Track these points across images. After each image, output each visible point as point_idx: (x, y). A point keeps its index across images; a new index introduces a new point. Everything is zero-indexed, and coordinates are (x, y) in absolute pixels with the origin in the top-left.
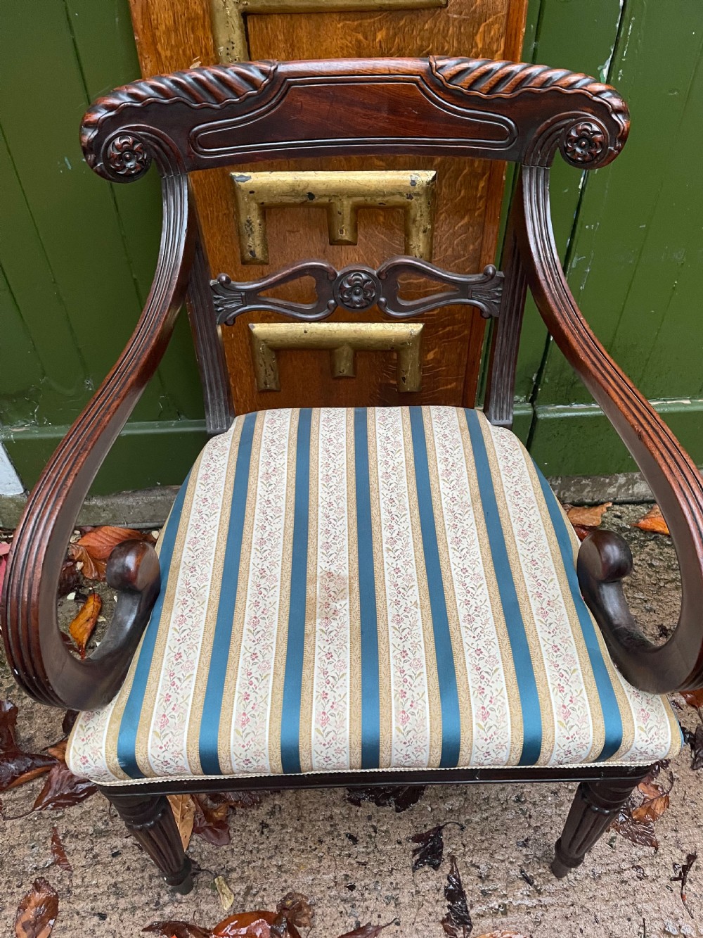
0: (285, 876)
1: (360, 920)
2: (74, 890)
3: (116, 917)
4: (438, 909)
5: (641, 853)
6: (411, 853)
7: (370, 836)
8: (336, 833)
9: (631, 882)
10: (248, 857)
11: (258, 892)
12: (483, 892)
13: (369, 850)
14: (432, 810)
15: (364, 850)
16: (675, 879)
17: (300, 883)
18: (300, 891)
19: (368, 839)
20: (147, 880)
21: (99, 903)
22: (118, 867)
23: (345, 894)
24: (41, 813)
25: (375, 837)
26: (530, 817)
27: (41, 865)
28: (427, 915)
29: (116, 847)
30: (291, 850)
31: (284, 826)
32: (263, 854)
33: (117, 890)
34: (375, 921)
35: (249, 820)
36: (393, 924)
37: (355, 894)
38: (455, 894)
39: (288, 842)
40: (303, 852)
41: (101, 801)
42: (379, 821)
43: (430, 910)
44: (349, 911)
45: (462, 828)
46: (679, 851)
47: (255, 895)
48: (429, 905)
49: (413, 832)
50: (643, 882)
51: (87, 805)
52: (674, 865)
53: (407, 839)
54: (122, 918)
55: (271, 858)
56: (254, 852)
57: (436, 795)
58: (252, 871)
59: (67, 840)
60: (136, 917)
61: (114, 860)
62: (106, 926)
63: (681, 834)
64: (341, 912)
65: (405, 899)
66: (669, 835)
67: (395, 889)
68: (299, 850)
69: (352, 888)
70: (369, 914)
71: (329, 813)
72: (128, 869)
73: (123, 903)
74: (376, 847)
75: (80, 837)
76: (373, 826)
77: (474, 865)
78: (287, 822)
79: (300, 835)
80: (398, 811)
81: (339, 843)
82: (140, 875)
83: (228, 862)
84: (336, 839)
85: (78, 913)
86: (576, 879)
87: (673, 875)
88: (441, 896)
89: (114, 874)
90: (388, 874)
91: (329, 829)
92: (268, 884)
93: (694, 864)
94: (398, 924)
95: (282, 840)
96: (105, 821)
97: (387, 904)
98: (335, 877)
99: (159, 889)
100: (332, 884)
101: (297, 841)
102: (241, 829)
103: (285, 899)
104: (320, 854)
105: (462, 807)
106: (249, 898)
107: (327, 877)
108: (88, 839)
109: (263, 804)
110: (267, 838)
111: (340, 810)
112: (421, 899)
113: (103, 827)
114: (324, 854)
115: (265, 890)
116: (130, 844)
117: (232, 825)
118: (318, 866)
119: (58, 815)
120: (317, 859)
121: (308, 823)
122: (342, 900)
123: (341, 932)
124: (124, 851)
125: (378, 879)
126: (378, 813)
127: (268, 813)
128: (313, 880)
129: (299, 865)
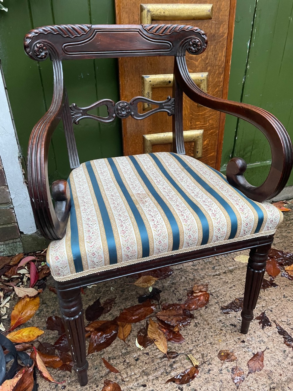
0: (215, 346)
1: (253, 352)
2: (125, 380)
3: (150, 384)
4: (280, 339)
6: (258, 324)
8: (226, 326)
10: (195, 344)
12: (292, 329)
14: (257, 308)
15: (240, 328)
17: (223, 347)
18: (224, 349)
19: (239, 324)
20: (157, 365)
21: (140, 381)
22: (141, 364)
23: (242, 345)
24: (93, 355)
25: (241, 322)
26: (292, 301)
27: (103, 375)
28: (277, 342)
29: (136, 357)
30: (211, 336)
31: (204, 329)
32: (201, 341)
33: (145, 373)
34: (260, 351)
35: (188, 331)
36: (267, 350)
37: (246, 344)
38: (282, 332)
39: (209, 334)
40: (217, 335)
41: (119, 342)
42: (239, 317)
43: (278, 340)
44: (247, 350)
45: (271, 311)
47: (207, 356)
48: (276, 339)
49: (255, 317)
51: (113, 345)
54: (154, 383)
55: (205, 341)
56: (197, 341)
58: (200, 348)
59: (111, 361)
60: (160, 381)
61: (137, 362)
62: (148, 388)
64: (245, 352)
65: (266, 340)
67: (260, 338)
68: (215, 335)
69: (243, 342)
70: (256, 349)
71: (219, 320)
72: (146, 363)
73: (151, 377)
75: (116, 358)
76: (239, 319)
77: (283, 321)
78: (204, 327)
79: (212, 330)
81: (229, 328)
82: (153, 364)
83: (188, 348)
84: (227, 327)
85: (132, 388)
88: (278, 334)
89: (140, 367)
90: (254, 333)
91: (222, 325)
92: (210, 351)
94: (268, 349)
95: (206, 334)
96: (125, 349)
97: (260, 344)
98: (235, 340)
99: (164, 367)
100: (235, 343)
101: (212, 333)
102: (187, 335)
103: (220, 353)
104: (224, 334)
105: (266, 304)
106: (205, 358)
107: (232, 341)
108: (121, 358)
109: (191, 323)
110: (199, 335)
111: (222, 318)
112: (271, 338)
113: (125, 351)
114: (225, 334)
115: (209, 353)
116: (141, 354)
117: (182, 334)
118: (226, 338)
119: (102, 353)
120: (224, 336)
121: (213, 325)
122: (242, 347)
123: (249, 358)
124: (140, 357)
125: (251, 336)
126: (237, 314)
127: (194, 326)
128: (227, 344)
129: (218, 340)
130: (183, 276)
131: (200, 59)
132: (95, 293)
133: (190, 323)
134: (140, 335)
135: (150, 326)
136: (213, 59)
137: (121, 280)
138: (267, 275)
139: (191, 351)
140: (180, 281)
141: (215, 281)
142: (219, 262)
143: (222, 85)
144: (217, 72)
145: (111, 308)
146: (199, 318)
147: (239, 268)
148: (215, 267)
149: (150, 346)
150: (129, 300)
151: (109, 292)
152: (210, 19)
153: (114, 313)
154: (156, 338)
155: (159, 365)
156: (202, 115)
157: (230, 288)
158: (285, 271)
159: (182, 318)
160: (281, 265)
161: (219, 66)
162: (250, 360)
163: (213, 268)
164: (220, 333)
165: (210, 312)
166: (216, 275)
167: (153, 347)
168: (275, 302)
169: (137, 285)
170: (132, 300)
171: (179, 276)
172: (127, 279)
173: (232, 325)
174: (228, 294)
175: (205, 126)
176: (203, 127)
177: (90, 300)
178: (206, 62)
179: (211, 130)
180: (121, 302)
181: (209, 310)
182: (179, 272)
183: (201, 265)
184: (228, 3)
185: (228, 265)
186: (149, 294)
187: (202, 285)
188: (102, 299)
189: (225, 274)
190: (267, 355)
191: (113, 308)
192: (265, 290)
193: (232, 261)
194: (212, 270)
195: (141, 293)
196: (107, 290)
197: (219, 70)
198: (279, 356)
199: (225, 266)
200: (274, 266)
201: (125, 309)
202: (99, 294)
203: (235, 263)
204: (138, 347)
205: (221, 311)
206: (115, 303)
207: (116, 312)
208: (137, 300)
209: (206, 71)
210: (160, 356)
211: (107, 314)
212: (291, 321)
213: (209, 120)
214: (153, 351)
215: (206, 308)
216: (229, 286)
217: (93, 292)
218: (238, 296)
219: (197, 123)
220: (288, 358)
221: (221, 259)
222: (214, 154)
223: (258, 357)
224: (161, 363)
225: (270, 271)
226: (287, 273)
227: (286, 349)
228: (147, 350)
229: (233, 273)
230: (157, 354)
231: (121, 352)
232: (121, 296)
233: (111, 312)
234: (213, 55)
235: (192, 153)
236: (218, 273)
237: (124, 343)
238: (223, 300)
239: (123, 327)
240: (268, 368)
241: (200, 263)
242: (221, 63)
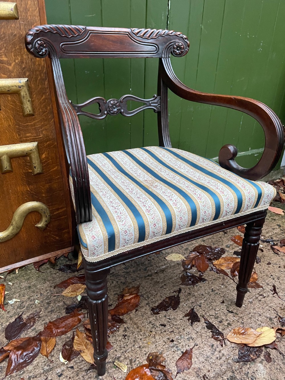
0: (144, 349)
1: (182, 350)
4: (208, 334)
5: (259, 291)
6: (187, 321)
7: (169, 322)
8: (155, 326)
9: (262, 300)
10: (123, 350)
11: (135, 360)
12: (219, 322)
13: (172, 326)
14: (186, 305)
15: (169, 327)
16: (274, 294)
17: (152, 349)
18: (153, 352)
19: (169, 323)
23: (172, 344)
24: (11, 376)
25: (171, 321)
26: (220, 294)
28: (206, 338)
29: (59, 373)
30: (141, 339)
31: (133, 333)
32: (130, 346)
34: (188, 348)
35: (117, 337)
36: (195, 346)
37: (175, 343)
38: (210, 326)
39: (138, 337)
40: (146, 338)
41: (42, 358)
42: (169, 316)
43: (206, 335)
44: (176, 350)
45: (200, 306)
46: (269, 286)
47: (135, 361)
48: (204, 334)
49: (184, 314)
50: (265, 298)
51: (35, 362)
52: (271, 290)
53: (183, 317)
55: (134, 346)
56: (126, 347)
57: (185, 300)
58: (129, 354)
61: (61, 378)
63: (267, 281)
64: (174, 351)
65: (194, 336)
66: (263, 283)
67: (188, 335)
68: (144, 338)
69: (172, 341)
70: (184, 347)
71: (149, 321)
72: (70, 378)
74: (173, 324)
75: (37, 376)
76: (168, 318)
77: (211, 315)
78: (134, 331)
79: (141, 333)
80: (174, 310)
82: (77, 378)
83: (116, 355)
84: (157, 328)
86: (245, 306)
87: (272, 293)
88: (206, 329)
90: (183, 331)
91: (152, 326)
92: (139, 355)
93: (276, 288)
94: (197, 345)
95: (135, 338)
96: (48, 365)
97: (189, 341)
98: (164, 341)
100: (164, 343)
101: (141, 336)
102: (115, 341)
103: (148, 357)
104: (153, 336)
105: (196, 300)
106: (133, 364)
107: (161, 342)
108: (42, 375)
109: (120, 329)
110: (128, 340)
111: (152, 318)
112: (200, 334)
113: (48, 368)
114: (155, 335)
115: (138, 358)
116: (65, 369)
117: (110, 341)
118: (155, 340)
119: (21, 373)
120: (153, 338)
121: (142, 328)
122: (171, 347)
123: (178, 358)
124: (64, 372)
125: (181, 334)
126: (167, 313)
127: (124, 331)
128: (156, 345)
129: (147, 343)
130: (114, 280)
131: (14, 63)
132: (18, 308)
133: (118, 328)
134: (66, 349)
135: (76, 337)
136: (30, 64)
137: (48, 292)
138: (197, 271)
139: (118, 358)
140: (111, 286)
141: (146, 282)
142: (151, 262)
143: (49, 92)
144: (39, 78)
145: (34, 322)
146: (129, 322)
147: (170, 267)
148: (147, 268)
149: (75, 359)
150: (56, 312)
151: (34, 306)
152: (17, 19)
153: (38, 328)
154: (83, 349)
155: (84, 378)
156: (32, 126)
157: (161, 288)
158: (214, 265)
159: (111, 324)
160: (210, 260)
161: (40, 71)
162: (179, 359)
163: (145, 270)
164: (149, 335)
165: (141, 314)
166: (148, 276)
167: (79, 359)
168: (203, 297)
169: (64, 295)
170: (58, 312)
171: (110, 281)
172: (54, 290)
173: (162, 325)
174: (159, 294)
175: (38, 138)
176: (36, 139)
177: (11, 317)
178: (22, 67)
179: (48, 142)
180: (46, 316)
181: (140, 312)
182: (111, 277)
183: (134, 267)
184: (35, 2)
185: (160, 265)
186: (78, 303)
187: (133, 287)
188: (25, 314)
189: (157, 274)
190: (195, 351)
191: (37, 322)
192: (195, 286)
193: (164, 260)
194: (144, 272)
195: (68, 303)
196: (32, 304)
197: (41, 76)
198: (207, 352)
199: (156, 266)
200: (203, 262)
201: (50, 322)
202: (22, 310)
203: (166, 262)
204: (61, 361)
205: (152, 312)
206: (39, 317)
207: (39, 327)
208: (65, 311)
209: (25, 77)
210: (86, 368)
211: (30, 330)
212: (218, 315)
213: (42, 131)
214: (79, 364)
215: (136, 311)
216: (161, 285)
217: (16, 308)
218: (168, 294)
219: (28, 135)
220: (216, 353)
221: (153, 259)
222: (58, 168)
223: (187, 355)
224: (86, 375)
225: (200, 267)
226: (216, 267)
227: (214, 344)
228: (72, 364)
229: (164, 273)
230: (82, 367)
231: (43, 369)
232: (46, 309)
233: (34, 327)
234: (29, 59)
235: (30, 169)
236: (150, 273)
237: (47, 359)
238: (154, 300)
239: (46, 342)
240: (196, 366)
241: (132, 265)
242: (42, 68)
